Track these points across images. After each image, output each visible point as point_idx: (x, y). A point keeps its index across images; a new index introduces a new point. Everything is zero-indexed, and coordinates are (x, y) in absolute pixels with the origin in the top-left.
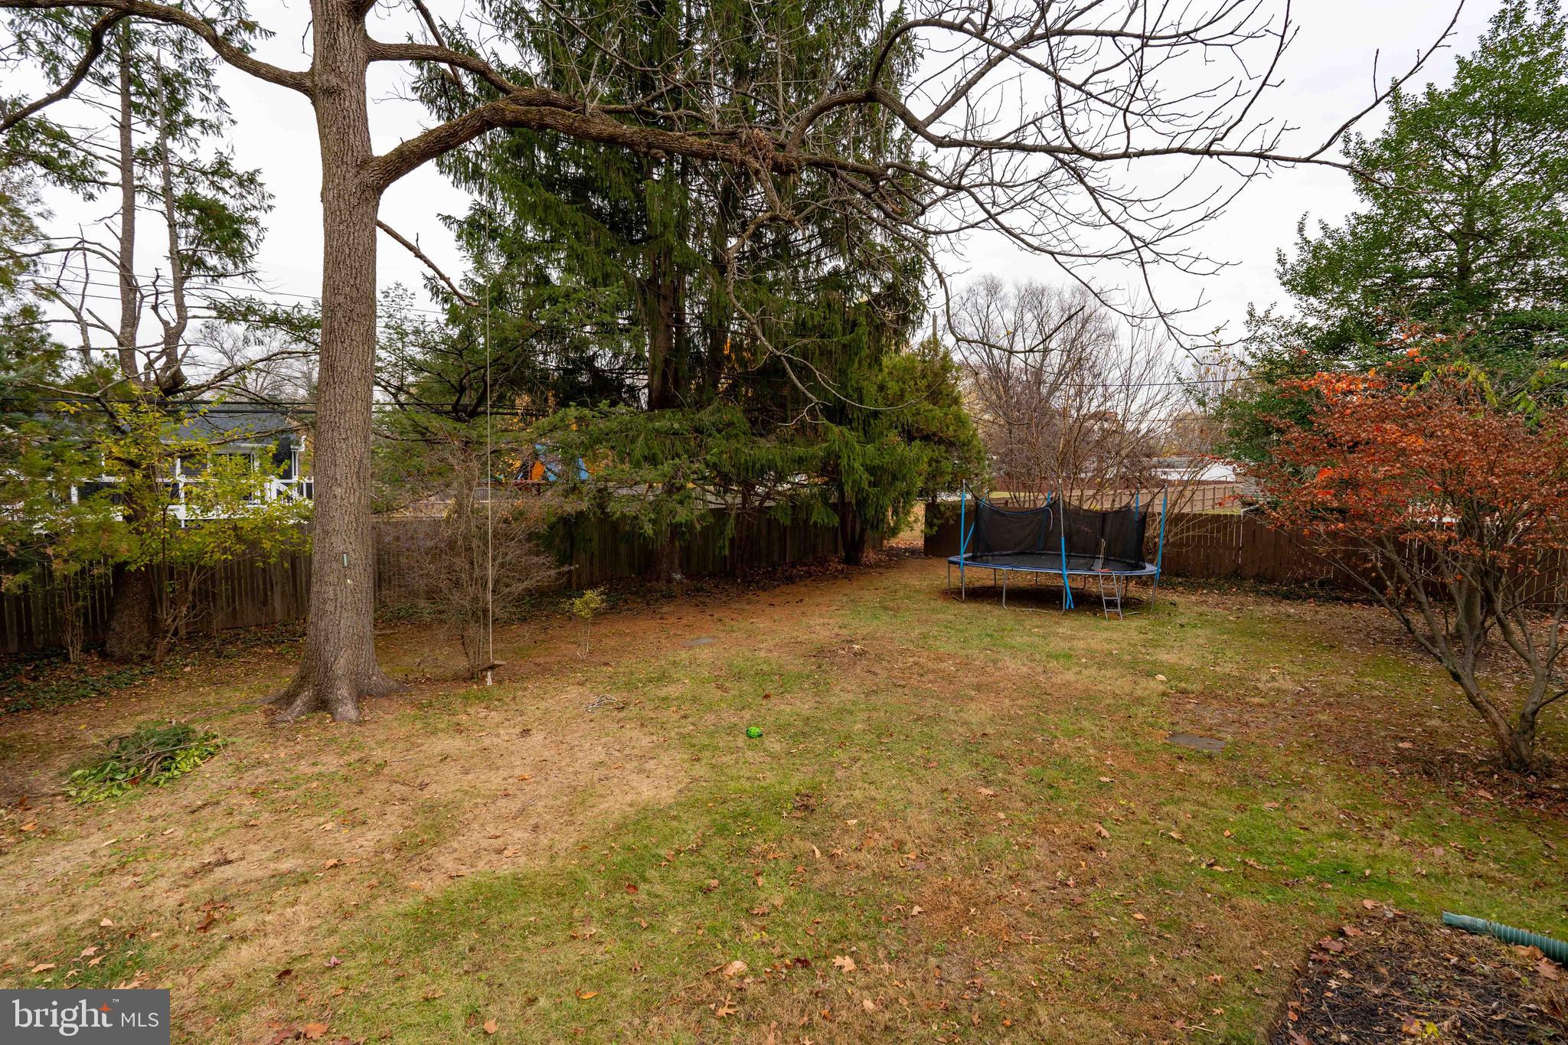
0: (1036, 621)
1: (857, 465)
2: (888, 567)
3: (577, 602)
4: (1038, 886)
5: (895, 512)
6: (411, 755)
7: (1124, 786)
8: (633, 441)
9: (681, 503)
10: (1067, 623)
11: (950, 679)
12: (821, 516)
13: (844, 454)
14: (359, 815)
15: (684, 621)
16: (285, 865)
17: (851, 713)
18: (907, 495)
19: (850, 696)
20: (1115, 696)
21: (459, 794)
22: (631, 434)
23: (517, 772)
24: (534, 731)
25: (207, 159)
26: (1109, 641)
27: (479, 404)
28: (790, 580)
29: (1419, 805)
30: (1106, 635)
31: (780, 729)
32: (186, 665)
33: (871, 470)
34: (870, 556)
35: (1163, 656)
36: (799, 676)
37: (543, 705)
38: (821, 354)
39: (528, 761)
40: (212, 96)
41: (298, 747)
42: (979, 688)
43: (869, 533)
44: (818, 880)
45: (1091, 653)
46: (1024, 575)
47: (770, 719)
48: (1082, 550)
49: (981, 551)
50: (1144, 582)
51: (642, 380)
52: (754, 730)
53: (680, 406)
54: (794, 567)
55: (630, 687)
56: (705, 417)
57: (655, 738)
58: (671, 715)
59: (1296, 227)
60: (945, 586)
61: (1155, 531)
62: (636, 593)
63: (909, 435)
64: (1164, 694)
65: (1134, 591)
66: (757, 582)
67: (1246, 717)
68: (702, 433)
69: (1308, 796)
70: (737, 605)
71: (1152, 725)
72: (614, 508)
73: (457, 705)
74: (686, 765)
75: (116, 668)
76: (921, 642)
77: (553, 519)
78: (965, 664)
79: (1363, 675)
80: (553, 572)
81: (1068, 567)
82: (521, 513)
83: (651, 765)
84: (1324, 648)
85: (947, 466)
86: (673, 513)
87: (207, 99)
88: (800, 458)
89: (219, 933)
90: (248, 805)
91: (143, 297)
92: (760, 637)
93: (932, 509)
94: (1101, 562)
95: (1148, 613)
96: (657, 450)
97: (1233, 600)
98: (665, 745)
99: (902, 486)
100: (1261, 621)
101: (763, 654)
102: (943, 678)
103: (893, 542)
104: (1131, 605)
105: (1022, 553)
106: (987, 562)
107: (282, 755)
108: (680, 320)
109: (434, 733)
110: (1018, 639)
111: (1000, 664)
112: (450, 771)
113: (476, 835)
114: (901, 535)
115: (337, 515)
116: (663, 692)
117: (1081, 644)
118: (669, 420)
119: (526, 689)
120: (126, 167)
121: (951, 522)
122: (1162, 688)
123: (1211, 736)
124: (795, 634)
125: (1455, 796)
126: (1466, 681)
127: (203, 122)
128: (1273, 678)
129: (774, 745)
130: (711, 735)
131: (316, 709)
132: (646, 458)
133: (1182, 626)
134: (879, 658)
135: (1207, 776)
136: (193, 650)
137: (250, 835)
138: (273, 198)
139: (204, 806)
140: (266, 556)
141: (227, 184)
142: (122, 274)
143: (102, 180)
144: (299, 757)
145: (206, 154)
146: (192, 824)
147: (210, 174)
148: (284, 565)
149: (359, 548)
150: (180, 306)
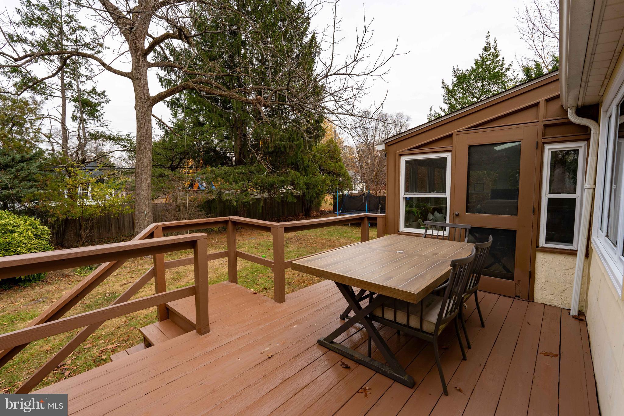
8: (229, 176)
9: (246, 196)
13: (296, 179)
15: (248, 234)
22: (229, 174)
25: (89, 89)
27: (178, 165)
33: (306, 184)
34: (314, 213)
38: (290, 147)
40: (89, 67)
41: (137, 264)
43: (313, 206)
47: (269, 254)
48: (373, 208)
51: (232, 154)
52: (264, 256)
53: (245, 164)
54: (287, 217)
56: (253, 168)
59: (429, 109)
63: (325, 172)
68: (252, 173)
72: (224, 198)
77: (205, 200)
78: (329, 241)
82: (195, 199)
86: (243, 199)
87: (87, 68)
88: (283, 181)
91: (69, 133)
93: (336, 197)
96: (237, 179)
107: (133, 265)
108: (245, 135)
111: (340, 241)
115: (143, 200)
118: (241, 169)
120: (63, 92)
127: (86, 76)
132: (234, 181)
137: (133, 279)
138: (110, 100)
139: (117, 275)
140: (114, 214)
141: (94, 96)
142: (62, 125)
143: (53, 95)
144: (138, 266)
145: (88, 86)
146: (116, 278)
147: (89, 93)
148: (118, 217)
149: (149, 209)
150: (85, 137)
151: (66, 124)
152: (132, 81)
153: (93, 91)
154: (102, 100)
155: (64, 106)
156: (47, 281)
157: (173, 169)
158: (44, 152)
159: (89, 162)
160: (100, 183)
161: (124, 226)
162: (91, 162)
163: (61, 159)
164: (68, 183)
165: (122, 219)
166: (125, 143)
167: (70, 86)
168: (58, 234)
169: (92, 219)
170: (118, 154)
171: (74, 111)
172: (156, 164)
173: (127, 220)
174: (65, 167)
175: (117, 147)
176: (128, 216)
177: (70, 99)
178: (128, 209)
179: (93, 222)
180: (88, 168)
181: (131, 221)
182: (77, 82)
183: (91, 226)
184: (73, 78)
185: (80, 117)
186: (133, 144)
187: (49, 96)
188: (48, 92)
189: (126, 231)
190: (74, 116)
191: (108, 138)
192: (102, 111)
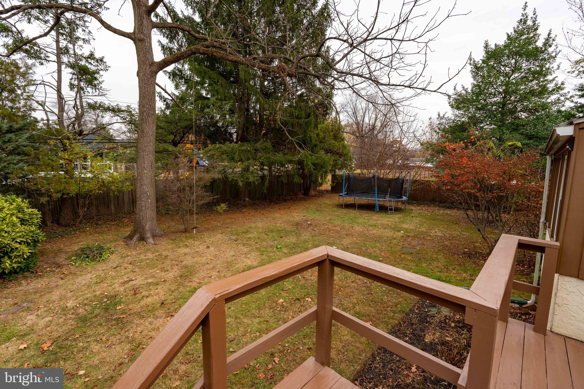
0: (367, 215)
1: (309, 163)
2: (319, 196)
3: (218, 207)
4: (359, 283)
5: (321, 178)
6: (175, 253)
7: (386, 260)
10: (376, 215)
11: (338, 232)
12: (297, 180)
13: (305, 159)
14: (165, 269)
15: (251, 214)
16: (150, 281)
17: (308, 242)
18: (326, 172)
19: (307, 237)
20: (388, 237)
21: (193, 264)
22: (234, 151)
23: (209, 258)
24: (210, 247)
26: (388, 221)
27: (181, 140)
28: (285, 201)
29: (464, 265)
30: (388, 219)
31: (286, 246)
32: (87, 228)
33: (314, 164)
34: (312, 192)
35: (404, 226)
36: (291, 231)
37: (211, 240)
38: (298, 125)
39: (211, 255)
40: (86, 30)
41: (138, 251)
42: (347, 235)
43: (312, 185)
44: (301, 283)
45: (382, 225)
46: (364, 200)
47: (283, 244)
48: (382, 192)
49: (350, 192)
50: (403, 202)
51: (234, 130)
52: (279, 246)
53: (249, 141)
54: (286, 196)
55: (237, 234)
56: (258, 145)
57: (248, 249)
58: (252, 242)
60: (337, 203)
61: (407, 186)
62: (233, 205)
63: (327, 151)
64: (402, 237)
65: (400, 205)
66: (274, 201)
67: (425, 243)
68: (257, 151)
69: (435, 263)
70: (268, 209)
71: (397, 245)
72: (229, 177)
73: (184, 239)
74: (260, 256)
75: (64, 229)
76: (329, 221)
78: (343, 228)
79: (463, 231)
80: (211, 198)
81: (378, 198)
82: (201, 179)
83: (249, 256)
84: (454, 224)
85: (339, 162)
86: (248, 178)
89: (139, 296)
90: (130, 267)
91: (65, 102)
92: (277, 220)
93: (334, 177)
94: (388, 196)
95: (403, 212)
96: (242, 157)
97: (430, 209)
98: (252, 250)
99: (324, 170)
100: (438, 215)
101: (279, 225)
102: (336, 232)
103: (320, 188)
104: (397, 210)
105: (364, 193)
106: (352, 195)
107: (134, 253)
109: (180, 247)
110: (360, 220)
111: (354, 228)
112: (189, 258)
113: (202, 274)
114: (323, 185)
115: (145, 179)
116: (249, 236)
117: (380, 222)
118: (246, 147)
119: (204, 235)
120: (58, 56)
121: (340, 181)
122: (402, 235)
123: (413, 248)
124: (288, 218)
125: (474, 263)
126: (481, 231)
128: (436, 232)
129: (285, 250)
130: (266, 248)
131: (140, 240)
132: (239, 160)
133: (413, 217)
134: (316, 226)
135: (409, 258)
136: (87, 223)
137: (135, 274)
138: (109, 67)
139: (117, 267)
140: (114, 192)
141: (92, 62)
142: (57, 93)
143: (48, 59)
144: (140, 254)
145: (86, 51)
146: (116, 271)
147: (87, 58)
148: (118, 194)
149: (152, 190)
150: (82, 106)
151: (62, 92)
152: (135, 43)
153: (91, 56)
154: (100, 67)
155: (59, 71)
156: (37, 273)
157: (175, 144)
158: (38, 122)
159: (87, 135)
160: (99, 158)
161: (124, 203)
162: (89, 134)
163: (57, 130)
164: (63, 157)
165: (121, 196)
166: (125, 115)
167: (66, 51)
168: (55, 210)
169: (91, 196)
170: (116, 126)
171: (72, 79)
172: (159, 139)
173: (126, 197)
174: (60, 139)
175: (116, 119)
176: (128, 192)
177: (66, 64)
178: (127, 187)
179: (91, 200)
180: (85, 141)
181: (131, 197)
182: (74, 45)
183: (89, 203)
184: (70, 42)
185: (77, 86)
186: (133, 116)
187: (43, 61)
188: (42, 56)
189: (126, 208)
190: (71, 84)
191: (108, 109)
192: (100, 80)
